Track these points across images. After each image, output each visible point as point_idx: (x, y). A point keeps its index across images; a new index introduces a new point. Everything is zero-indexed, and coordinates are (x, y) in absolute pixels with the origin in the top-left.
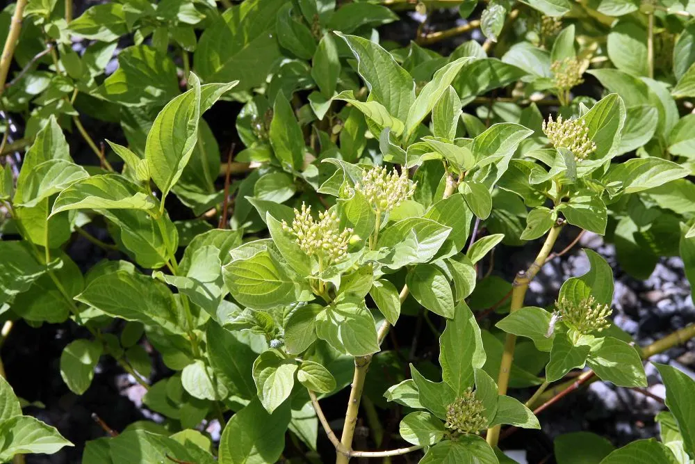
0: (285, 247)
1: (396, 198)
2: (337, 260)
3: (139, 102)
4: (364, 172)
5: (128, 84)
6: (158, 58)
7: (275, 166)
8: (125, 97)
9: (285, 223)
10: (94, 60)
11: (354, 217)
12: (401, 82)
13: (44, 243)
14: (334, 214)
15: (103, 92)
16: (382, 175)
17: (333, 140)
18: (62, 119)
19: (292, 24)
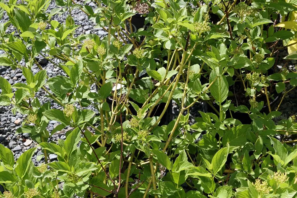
0: (252, 190)
1: (283, 181)
2: (266, 195)
3: (207, 149)
4: (275, 173)
5: (204, 143)
6: (213, 138)
7: (242, 170)
8: (203, 147)
9: (253, 183)
10: (195, 136)
11: (271, 184)
12: (284, 151)
13: (177, 183)
14: (266, 182)
15: (198, 145)
16: (280, 174)
17: (259, 165)
18: (186, 151)
19: (251, 133)
